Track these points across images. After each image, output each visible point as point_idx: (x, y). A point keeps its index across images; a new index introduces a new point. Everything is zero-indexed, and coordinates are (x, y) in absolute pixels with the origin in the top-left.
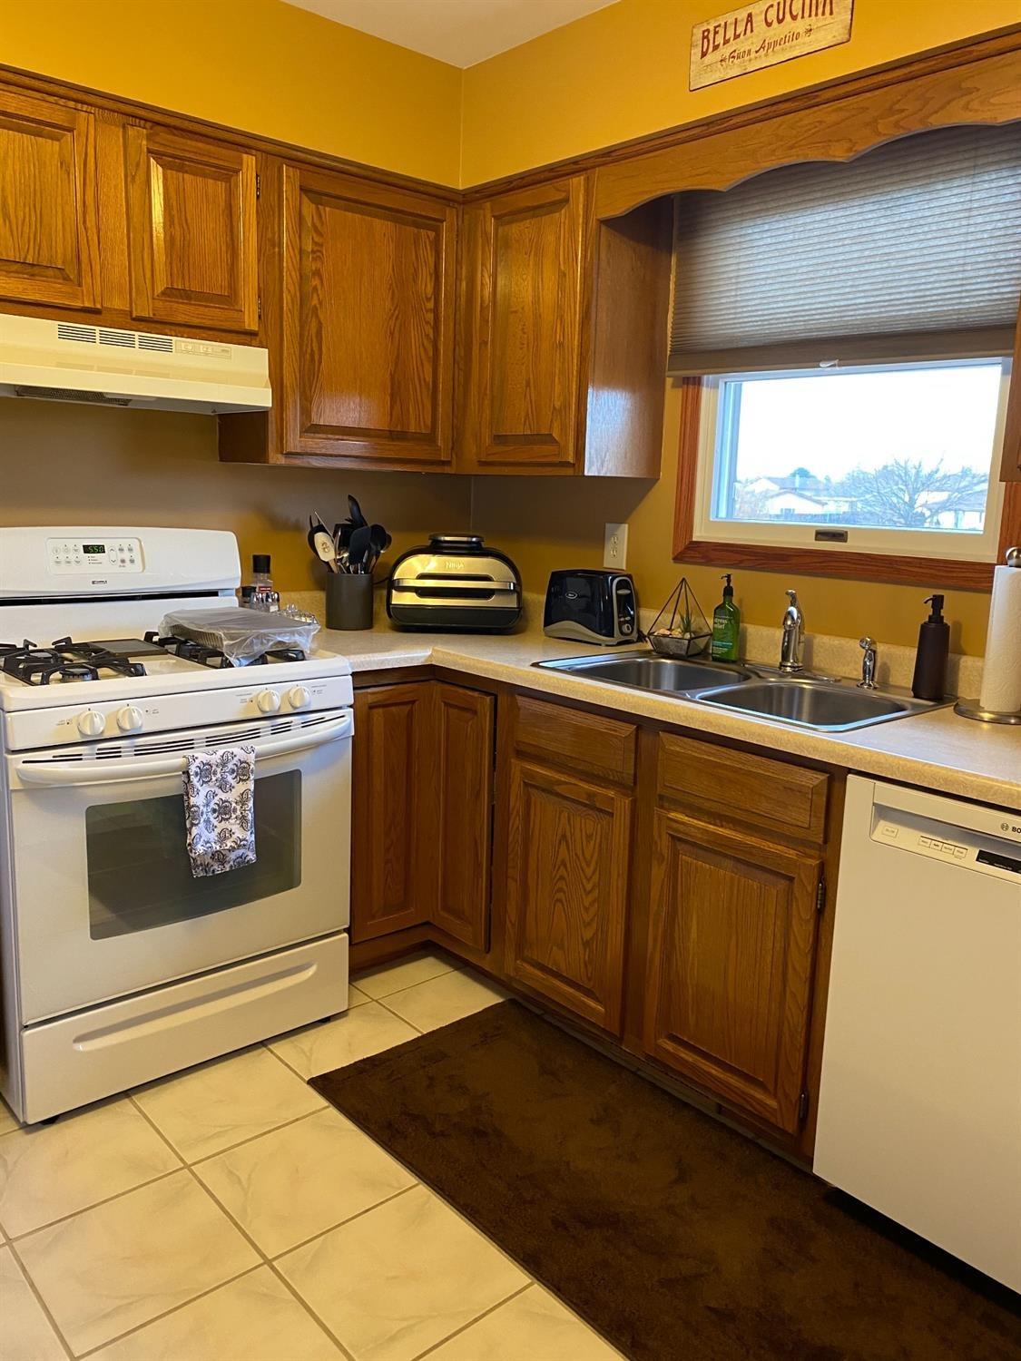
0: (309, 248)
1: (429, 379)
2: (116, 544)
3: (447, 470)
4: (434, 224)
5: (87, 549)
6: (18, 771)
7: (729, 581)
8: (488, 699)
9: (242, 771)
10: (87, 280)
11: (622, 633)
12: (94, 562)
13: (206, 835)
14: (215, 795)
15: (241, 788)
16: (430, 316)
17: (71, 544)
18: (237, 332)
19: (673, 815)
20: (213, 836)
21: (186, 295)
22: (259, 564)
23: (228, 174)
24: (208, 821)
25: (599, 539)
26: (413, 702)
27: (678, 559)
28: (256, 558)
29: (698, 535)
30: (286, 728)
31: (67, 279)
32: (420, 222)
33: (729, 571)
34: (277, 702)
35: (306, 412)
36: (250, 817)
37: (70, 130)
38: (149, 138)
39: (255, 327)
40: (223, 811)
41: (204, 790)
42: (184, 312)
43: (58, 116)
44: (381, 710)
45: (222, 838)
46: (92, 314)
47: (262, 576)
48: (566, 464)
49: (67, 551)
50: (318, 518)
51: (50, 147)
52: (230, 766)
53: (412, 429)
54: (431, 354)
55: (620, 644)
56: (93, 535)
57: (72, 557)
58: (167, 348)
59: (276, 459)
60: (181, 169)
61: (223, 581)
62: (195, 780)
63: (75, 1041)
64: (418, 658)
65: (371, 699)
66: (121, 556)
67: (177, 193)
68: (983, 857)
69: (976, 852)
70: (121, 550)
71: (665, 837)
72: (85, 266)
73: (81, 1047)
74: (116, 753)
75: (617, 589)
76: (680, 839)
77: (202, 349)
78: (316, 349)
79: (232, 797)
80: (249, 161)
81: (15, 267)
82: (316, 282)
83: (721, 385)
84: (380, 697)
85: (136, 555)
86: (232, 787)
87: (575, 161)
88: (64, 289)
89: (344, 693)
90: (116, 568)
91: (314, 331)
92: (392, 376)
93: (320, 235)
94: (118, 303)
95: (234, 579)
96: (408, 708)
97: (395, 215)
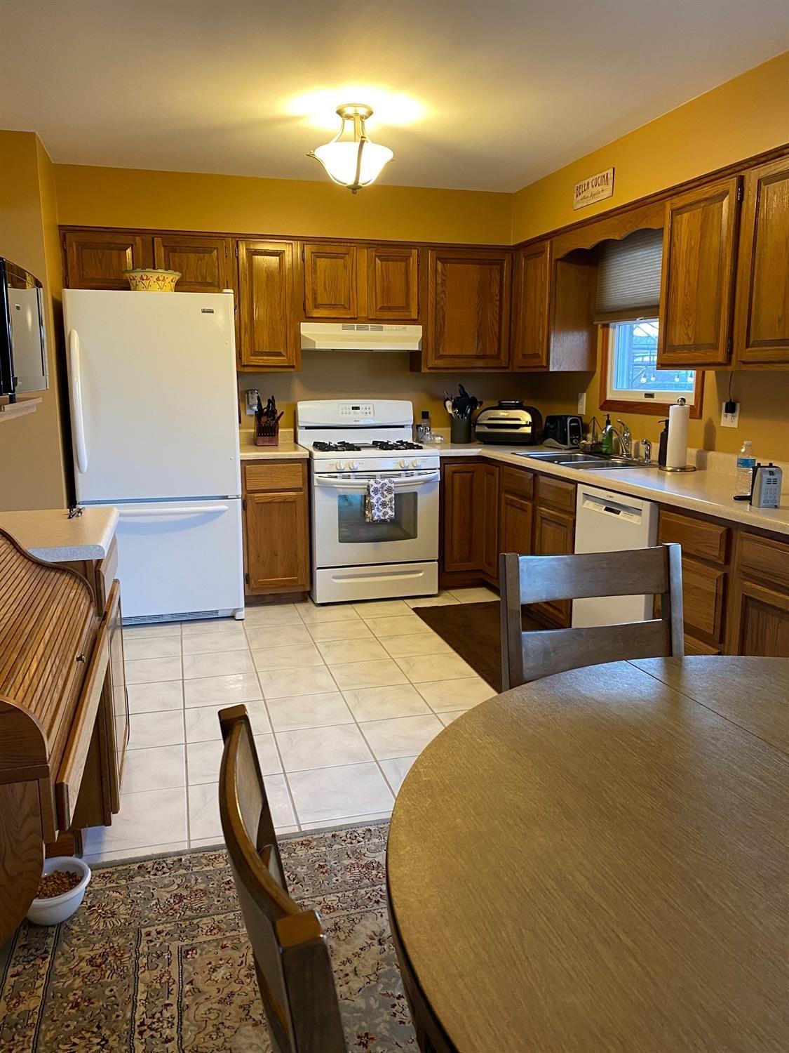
0: (440, 282)
1: (497, 330)
2: (364, 406)
3: (507, 371)
4: (500, 263)
5: (353, 408)
6: (317, 479)
7: (608, 417)
8: (498, 469)
9: (390, 490)
10: (352, 308)
11: (572, 443)
12: (355, 413)
13: (378, 513)
14: (380, 499)
15: (389, 496)
16: (498, 303)
17: (347, 406)
18: (409, 320)
19: (542, 509)
20: (381, 514)
21: (389, 309)
22: (425, 415)
23: (406, 259)
24: (378, 508)
25: (576, 401)
26: (473, 472)
27: (602, 408)
28: (423, 412)
29: (609, 397)
30: (412, 475)
31: (345, 308)
32: (492, 262)
33: (608, 413)
34: (407, 465)
35: (437, 350)
36: (394, 507)
37: (348, 254)
38: (375, 251)
39: (416, 318)
40: (384, 505)
41: (376, 497)
42: (388, 315)
43: (343, 250)
44: (458, 474)
45: (385, 514)
46: (353, 320)
47: (426, 420)
48: (543, 367)
49: (346, 409)
50: (446, 396)
51: (340, 262)
52: (385, 488)
53: (488, 353)
54: (497, 319)
55: (570, 449)
56: (356, 403)
57: (348, 411)
58: (381, 329)
59: (425, 370)
60: (388, 260)
61: (406, 421)
62: (372, 494)
63: (333, 578)
64: (474, 453)
65: (453, 469)
66: (366, 411)
67: (386, 269)
68: (607, 509)
69: (604, 507)
70: (366, 409)
71: (539, 517)
72: (351, 303)
73: (334, 580)
74: (349, 477)
75: (570, 423)
76: (544, 518)
77: (395, 328)
78: (442, 323)
79: (387, 499)
80: (415, 252)
81: (328, 306)
82: (443, 296)
83: (617, 327)
84: (458, 468)
85: (372, 411)
86: (386, 496)
87: (547, 235)
88: (344, 312)
89: (437, 464)
90: (364, 415)
91: (441, 315)
92: (478, 331)
93: (445, 275)
94: (363, 314)
95: (410, 421)
96: (470, 474)
97: (480, 262)
